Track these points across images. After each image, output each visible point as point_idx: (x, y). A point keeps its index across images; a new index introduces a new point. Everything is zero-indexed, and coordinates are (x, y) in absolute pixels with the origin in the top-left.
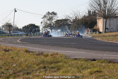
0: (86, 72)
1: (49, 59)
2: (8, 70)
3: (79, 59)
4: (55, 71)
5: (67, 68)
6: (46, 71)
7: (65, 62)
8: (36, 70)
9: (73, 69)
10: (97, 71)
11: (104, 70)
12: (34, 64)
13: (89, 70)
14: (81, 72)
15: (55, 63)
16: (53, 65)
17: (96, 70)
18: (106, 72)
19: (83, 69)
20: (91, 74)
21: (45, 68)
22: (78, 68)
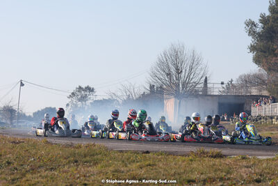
0: (134, 166)
1: (82, 151)
2: (22, 165)
3: (126, 152)
4: (90, 166)
5: (108, 161)
6: (77, 166)
7: (105, 155)
8: (64, 165)
9: (116, 163)
10: (150, 165)
11: (160, 163)
12: (60, 158)
13: (138, 164)
14: (126, 166)
15: (91, 156)
16: (88, 158)
17: (147, 163)
18: (161, 165)
19: (130, 163)
20: (141, 168)
21: (76, 162)
22: (123, 162)
